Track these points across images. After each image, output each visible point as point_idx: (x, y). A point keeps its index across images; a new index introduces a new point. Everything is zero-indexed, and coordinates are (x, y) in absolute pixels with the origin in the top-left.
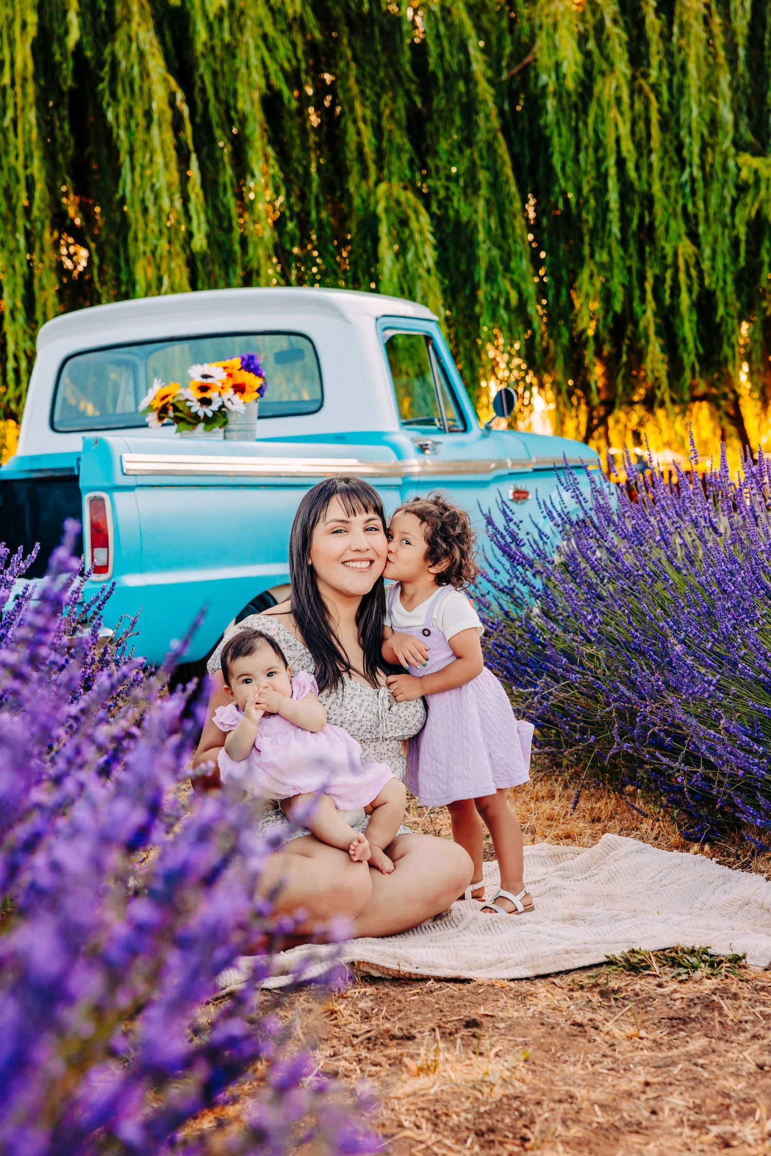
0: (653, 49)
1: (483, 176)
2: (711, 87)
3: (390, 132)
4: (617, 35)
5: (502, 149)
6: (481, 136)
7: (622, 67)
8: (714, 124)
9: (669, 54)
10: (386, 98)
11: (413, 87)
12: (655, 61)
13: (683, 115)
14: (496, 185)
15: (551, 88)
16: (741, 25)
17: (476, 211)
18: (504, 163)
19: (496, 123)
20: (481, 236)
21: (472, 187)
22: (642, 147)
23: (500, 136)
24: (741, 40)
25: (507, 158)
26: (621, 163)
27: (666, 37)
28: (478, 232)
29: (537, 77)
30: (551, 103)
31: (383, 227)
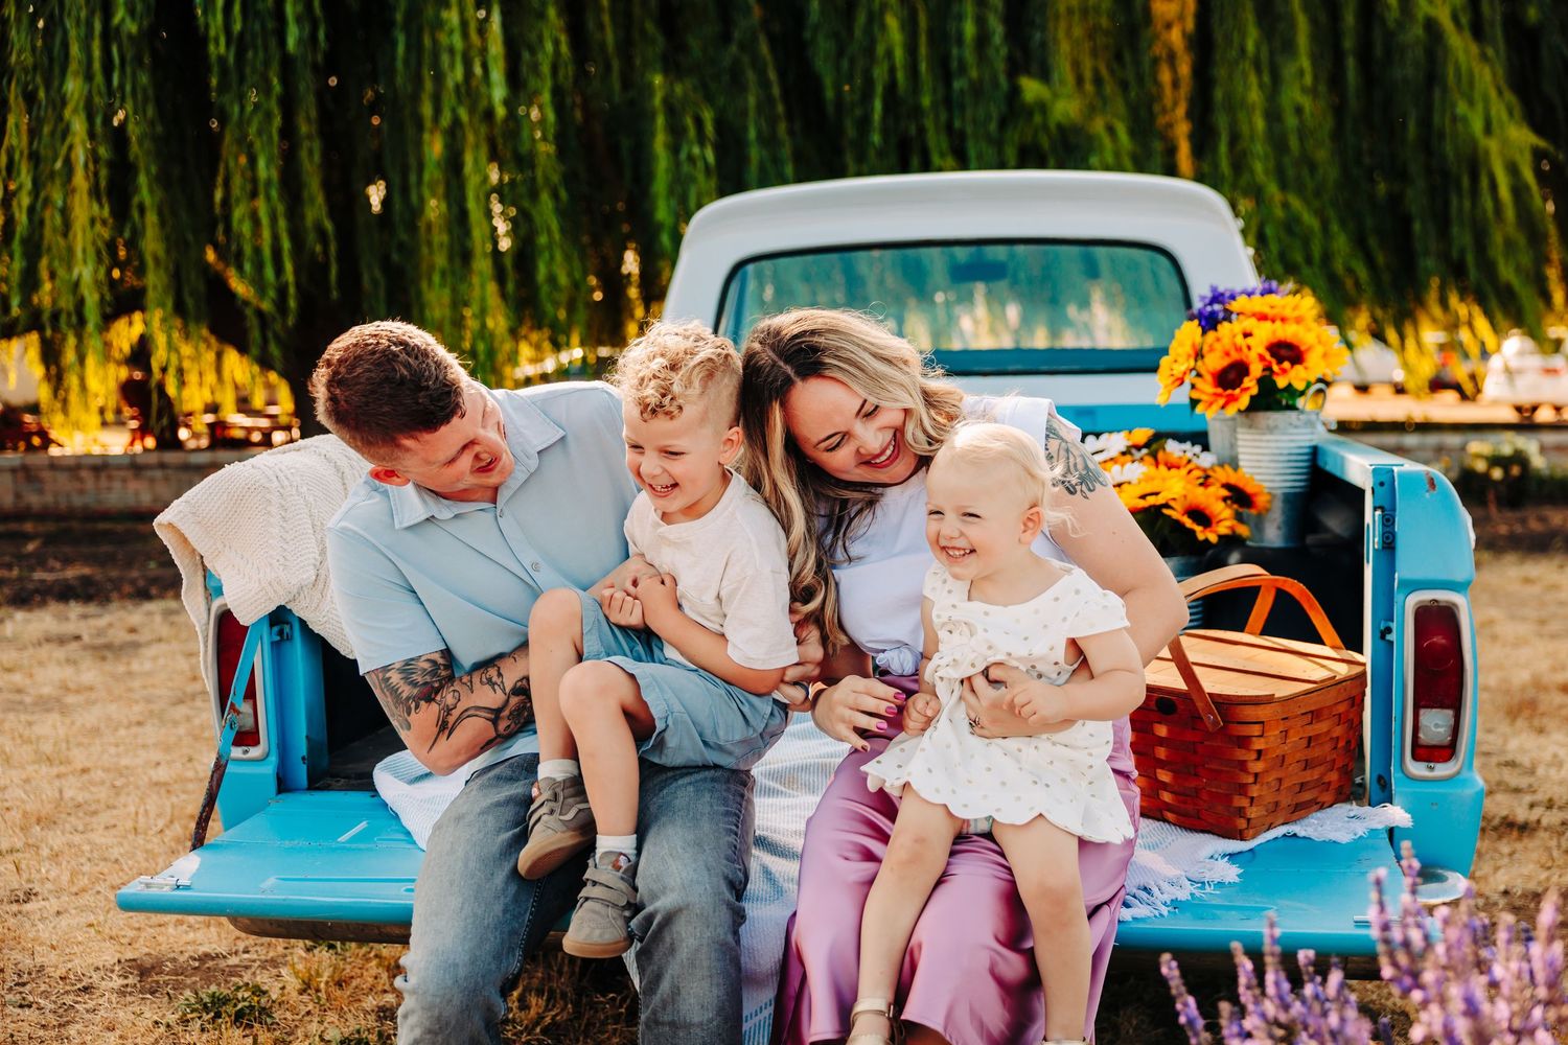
1: (751, 76)
5: (764, 48)
6: (740, 31)
13: (952, 27)
14: (765, 84)
17: (744, 113)
18: (765, 65)
19: (758, 23)
20: (752, 134)
21: (738, 86)
23: (761, 36)
25: (770, 60)
26: (892, 70)
28: (747, 131)
30: (815, 4)
31: (660, 121)
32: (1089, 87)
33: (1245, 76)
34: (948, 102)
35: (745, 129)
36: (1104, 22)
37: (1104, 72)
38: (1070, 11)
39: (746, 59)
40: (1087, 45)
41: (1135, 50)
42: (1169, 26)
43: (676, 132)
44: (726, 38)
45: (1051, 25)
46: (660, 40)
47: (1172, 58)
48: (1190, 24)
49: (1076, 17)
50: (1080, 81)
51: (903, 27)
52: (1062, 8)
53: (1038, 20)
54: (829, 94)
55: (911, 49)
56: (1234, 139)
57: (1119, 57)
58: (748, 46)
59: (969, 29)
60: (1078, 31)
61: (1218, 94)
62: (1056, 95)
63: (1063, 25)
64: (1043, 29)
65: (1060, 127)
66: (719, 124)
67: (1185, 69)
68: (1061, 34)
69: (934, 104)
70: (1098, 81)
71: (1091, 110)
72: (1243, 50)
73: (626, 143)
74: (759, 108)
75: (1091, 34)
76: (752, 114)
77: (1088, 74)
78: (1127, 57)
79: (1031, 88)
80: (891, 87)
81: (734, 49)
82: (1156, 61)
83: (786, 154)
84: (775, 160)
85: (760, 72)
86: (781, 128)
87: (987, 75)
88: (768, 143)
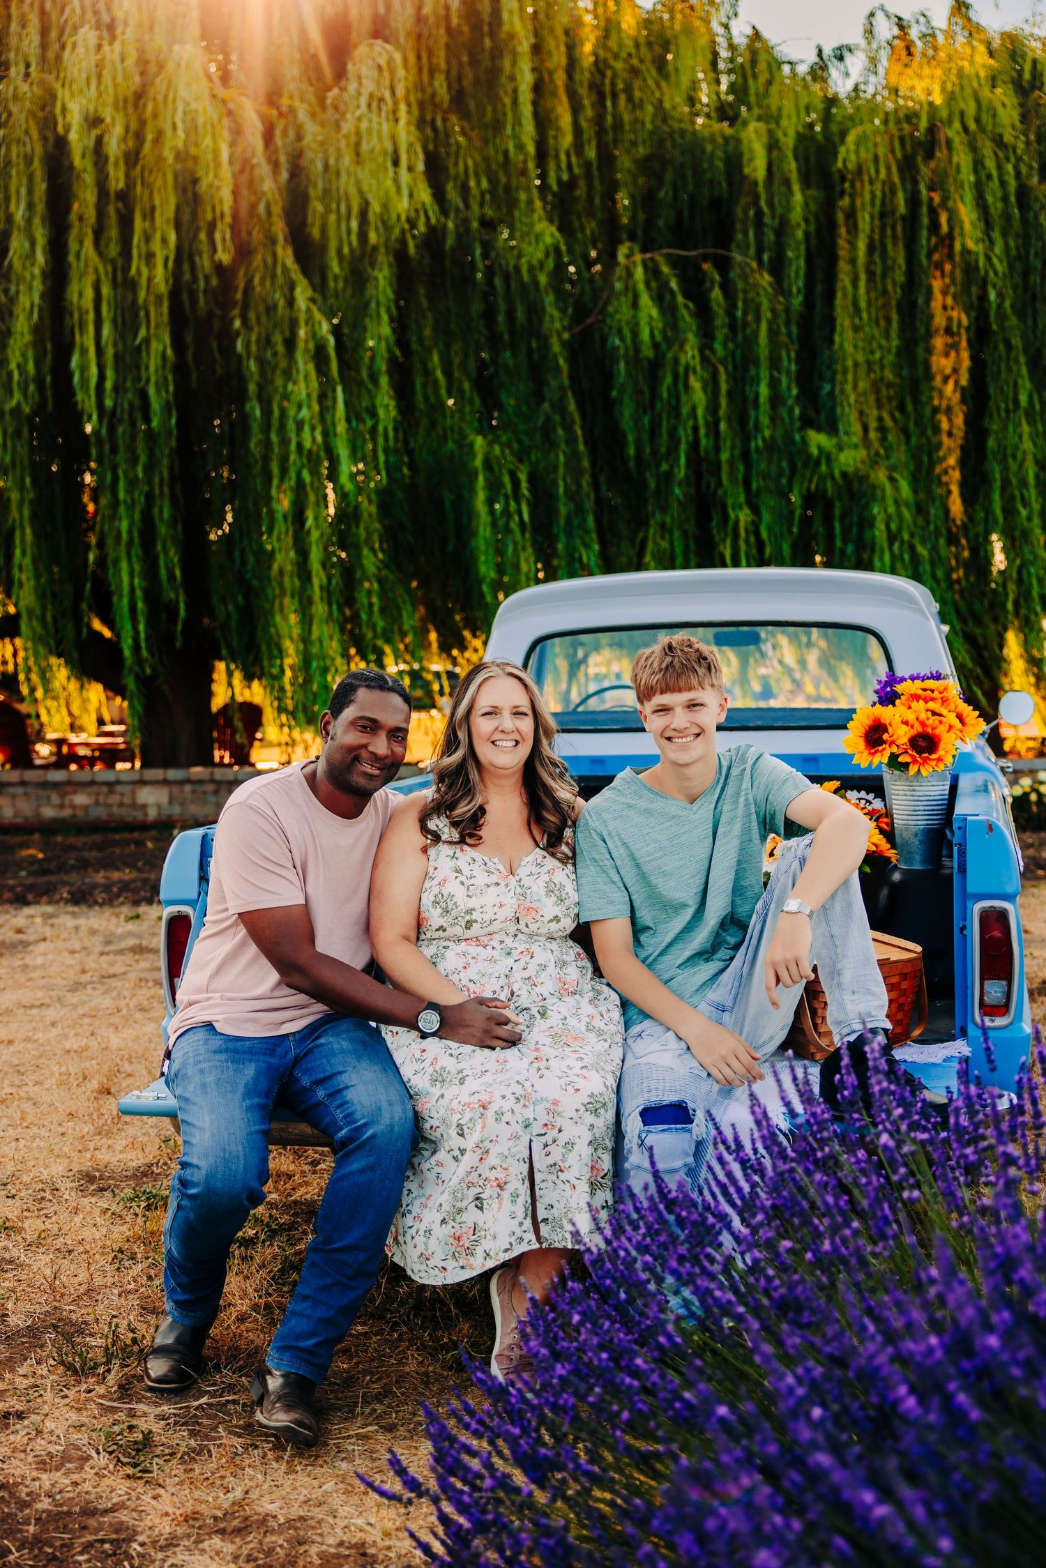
0: (718, 322)
1: (561, 434)
2: (776, 362)
3: (461, 383)
4: (683, 302)
5: (572, 407)
6: (552, 392)
8: (777, 400)
9: (733, 326)
10: (457, 347)
11: (482, 340)
12: (720, 334)
13: (749, 390)
14: (571, 441)
15: (622, 351)
16: (797, 301)
17: (555, 468)
18: (573, 422)
19: (566, 382)
20: (561, 490)
21: (549, 442)
23: (570, 394)
24: (794, 317)
25: (577, 417)
26: (695, 429)
27: (730, 311)
28: (557, 486)
29: (604, 340)
30: (622, 365)
31: (481, 482)
32: (873, 435)
33: (1018, 425)
34: (746, 455)
35: (554, 484)
36: (889, 375)
37: (889, 422)
38: (856, 365)
39: (557, 418)
40: (872, 398)
41: (916, 401)
42: (946, 379)
43: (494, 489)
44: (540, 397)
45: (839, 377)
46: (477, 400)
47: (949, 411)
48: (964, 381)
49: (862, 371)
50: (866, 429)
51: (704, 389)
52: (850, 363)
53: (828, 374)
54: (632, 451)
55: (713, 408)
56: (1006, 484)
57: (902, 407)
58: (560, 407)
59: (764, 390)
60: (862, 385)
61: (991, 443)
62: (840, 448)
63: (850, 377)
64: (833, 381)
65: (844, 474)
66: (532, 479)
67: (959, 420)
68: (849, 387)
69: (732, 462)
70: (882, 429)
71: (874, 461)
72: (1016, 402)
73: (448, 498)
74: (566, 464)
75: (876, 387)
76: (561, 470)
77: (873, 424)
78: (910, 407)
79: (818, 440)
80: (695, 444)
81: (546, 406)
82: (936, 410)
83: (589, 505)
84: (580, 511)
85: (569, 428)
86: (586, 481)
87: (779, 433)
88: (574, 496)
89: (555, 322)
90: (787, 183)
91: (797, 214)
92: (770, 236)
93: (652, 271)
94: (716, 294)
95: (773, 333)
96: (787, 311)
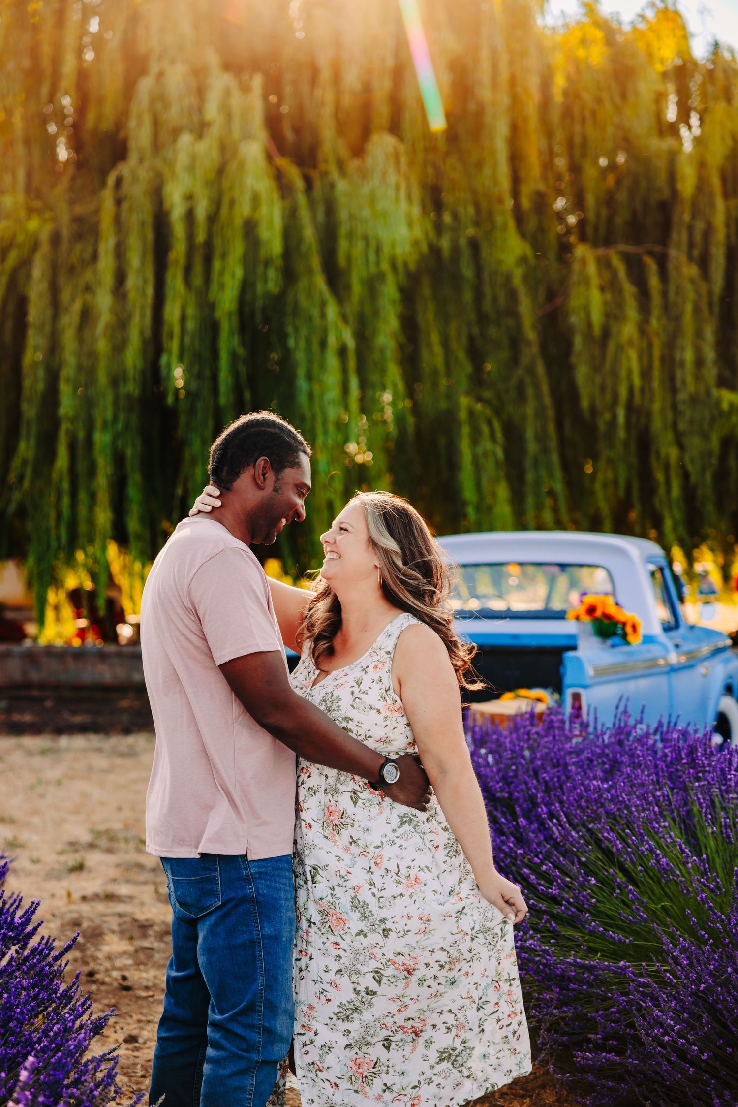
0: (654, 303)
1: (530, 391)
2: (699, 334)
4: (629, 289)
5: (541, 369)
6: (525, 359)
7: (632, 313)
8: (699, 362)
9: (666, 307)
11: (473, 321)
12: (656, 312)
13: (678, 356)
14: (539, 396)
15: (579, 328)
17: (525, 418)
18: (541, 381)
19: (536, 351)
20: (530, 435)
21: (521, 399)
22: (646, 374)
23: (539, 360)
24: (716, 299)
25: (544, 379)
27: (665, 294)
28: (527, 432)
29: (566, 318)
30: (579, 338)
31: (466, 430)
34: (674, 407)
43: (476, 436)
44: (515, 363)
51: (640, 358)
54: (585, 403)
58: (530, 369)
59: (689, 356)
69: (663, 411)
73: (442, 442)
74: (535, 415)
76: (530, 419)
79: (726, 397)
80: (631, 400)
81: (520, 372)
83: (553, 444)
84: (545, 451)
85: (537, 387)
86: (551, 428)
87: (702, 388)
88: (541, 438)
89: (526, 308)
90: (712, 195)
91: (719, 220)
92: (698, 237)
93: (604, 264)
94: (654, 282)
95: (697, 310)
96: (710, 293)
